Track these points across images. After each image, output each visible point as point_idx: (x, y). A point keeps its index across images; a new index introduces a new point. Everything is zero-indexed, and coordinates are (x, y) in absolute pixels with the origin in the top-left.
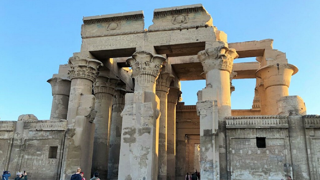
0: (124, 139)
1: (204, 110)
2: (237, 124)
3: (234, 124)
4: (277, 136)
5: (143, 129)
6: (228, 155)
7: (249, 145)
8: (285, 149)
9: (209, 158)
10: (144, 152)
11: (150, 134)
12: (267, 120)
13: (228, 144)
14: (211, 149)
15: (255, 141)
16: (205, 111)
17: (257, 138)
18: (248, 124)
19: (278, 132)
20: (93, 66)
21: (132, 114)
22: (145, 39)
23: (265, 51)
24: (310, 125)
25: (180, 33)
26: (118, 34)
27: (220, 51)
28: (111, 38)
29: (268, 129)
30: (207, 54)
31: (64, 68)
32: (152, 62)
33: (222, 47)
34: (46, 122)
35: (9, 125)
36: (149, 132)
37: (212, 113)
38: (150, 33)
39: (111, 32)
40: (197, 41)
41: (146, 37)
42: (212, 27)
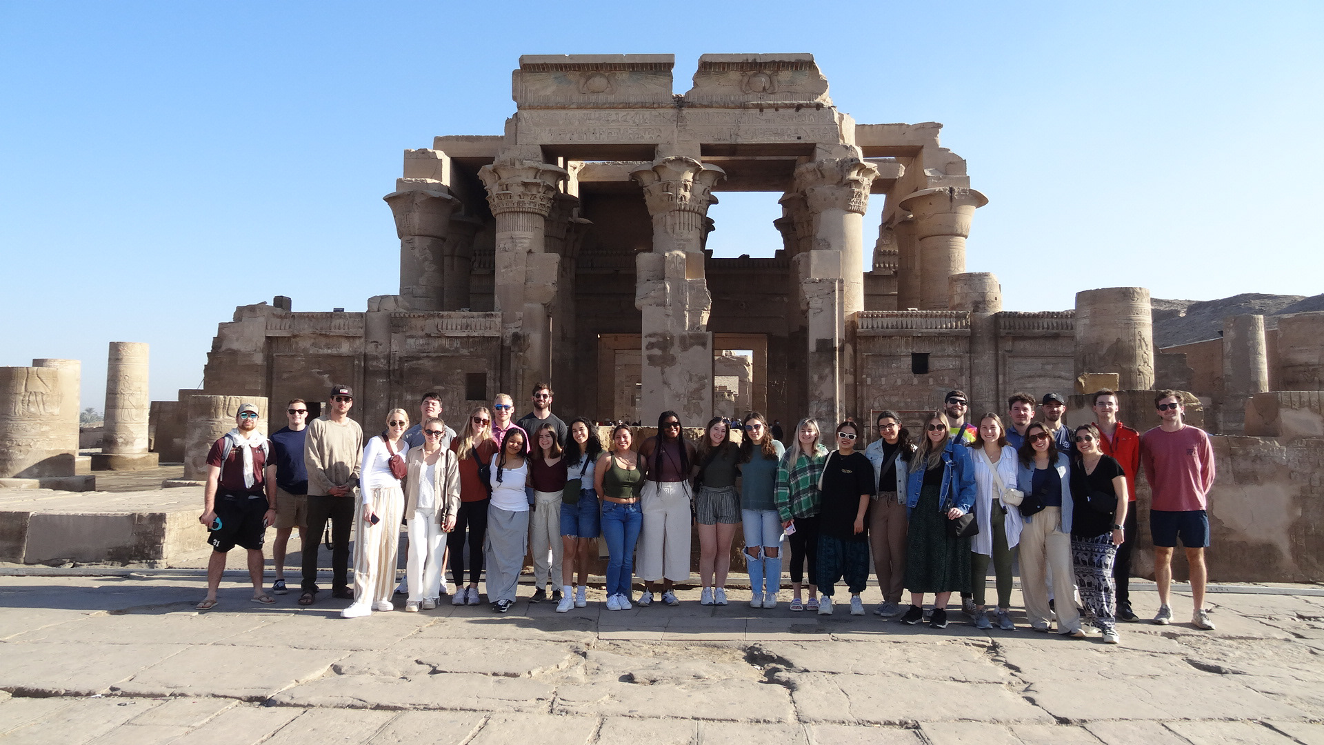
0: (650, 358)
1: (816, 298)
2: (878, 327)
3: (873, 327)
4: (950, 350)
5: (691, 337)
6: (859, 388)
7: (897, 367)
8: (962, 375)
9: (827, 395)
10: (694, 386)
11: (705, 349)
12: (933, 320)
13: (858, 367)
14: (829, 379)
15: (909, 361)
16: (821, 301)
17: (914, 355)
18: (900, 327)
19: (953, 343)
20: (550, 182)
21: (663, 304)
22: (679, 124)
23: (924, 150)
24: (1006, 331)
25: (759, 117)
26: (613, 106)
27: (849, 171)
28: (594, 114)
29: (935, 336)
30: (820, 172)
31: (419, 160)
32: (697, 182)
33: (854, 162)
34: (450, 316)
35: (350, 323)
36: (704, 345)
37: (833, 305)
38: (691, 111)
39: (593, 98)
40: (798, 141)
41: (680, 119)
42: (829, 108)
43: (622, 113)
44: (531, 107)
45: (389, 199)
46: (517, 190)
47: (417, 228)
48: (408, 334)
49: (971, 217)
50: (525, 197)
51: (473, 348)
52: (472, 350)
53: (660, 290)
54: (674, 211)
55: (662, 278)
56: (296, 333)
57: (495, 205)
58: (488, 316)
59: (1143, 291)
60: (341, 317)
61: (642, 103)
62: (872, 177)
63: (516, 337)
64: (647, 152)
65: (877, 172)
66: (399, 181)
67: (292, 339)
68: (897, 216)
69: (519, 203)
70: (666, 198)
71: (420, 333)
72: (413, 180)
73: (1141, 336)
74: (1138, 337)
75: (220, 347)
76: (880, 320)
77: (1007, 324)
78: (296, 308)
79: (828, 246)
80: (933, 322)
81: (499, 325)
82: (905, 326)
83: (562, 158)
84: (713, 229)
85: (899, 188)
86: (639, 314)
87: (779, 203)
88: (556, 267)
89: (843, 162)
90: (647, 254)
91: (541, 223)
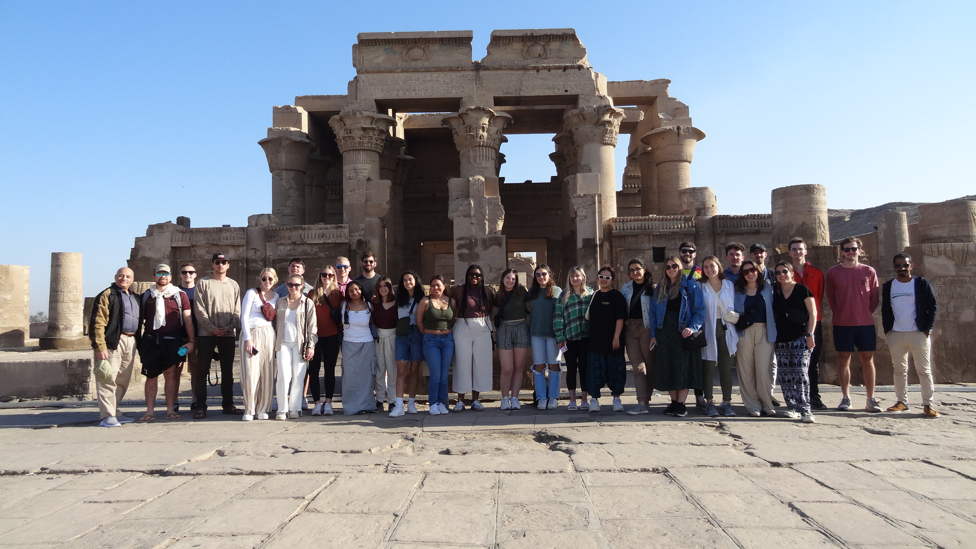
0: (460, 255)
1: (582, 209)
2: (627, 229)
3: (624, 229)
5: (490, 239)
11: (501, 250)
12: (668, 223)
13: (614, 256)
14: (593, 267)
15: (651, 253)
16: (584, 210)
17: (654, 249)
18: (644, 228)
20: (383, 127)
21: (469, 216)
22: (477, 82)
23: (658, 100)
24: (722, 229)
25: (537, 76)
26: (428, 70)
27: (603, 114)
28: (415, 76)
29: (669, 235)
30: (582, 116)
31: (284, 114)
32: (492, 125)
33: (607, 108)
34: (310, 229)
35: (235, 236)
36: (500, 245)
37: (594, 213)
38: (486, 72)
39: (413, 64)
40: (566, 94)
41: (478, 78)
42: (588, 68)
43: (435, 75)
44: (367, 72)
45: (262, 143)
46: (358, 133)
47: (284, 164)
48: (279, 242)
49: (693, 148)
50: (365, 138)
51: (328, 251)
52: (327, 253)
53: (466, 205)
54: (475, 146)
55: (468, 196)
56: (194, 243)
57: (342, 146)
58: (338, 227)
59: (821, 187)
60: (228, 231)
61: (450, 67)
62: (620, 119)
63: (360, 242)
64: (453, 104)
65: (624, 115)
66: (270, 130)
67: (192, 248)
68: (639, 149)
69: (359, 143)
70: (469, 137)
71: (288, 242)
72: (280, 128)
73: (819, 220)
74: (818, 221)
75: (137, 255)
76: (629, 224)
77: (722, 225)
78: (193, 225)
79: (590, 170)
80: (668, 224)
81: (347, 234)
82: (647, 227)
83: (391, 110)
84: (505, 161)
85: (640, 128)
86: (451, 223)
87: (552, 141)
88: (389, 190)
89: (599, 108)
90: (456, 179)
91: (376, 158)
